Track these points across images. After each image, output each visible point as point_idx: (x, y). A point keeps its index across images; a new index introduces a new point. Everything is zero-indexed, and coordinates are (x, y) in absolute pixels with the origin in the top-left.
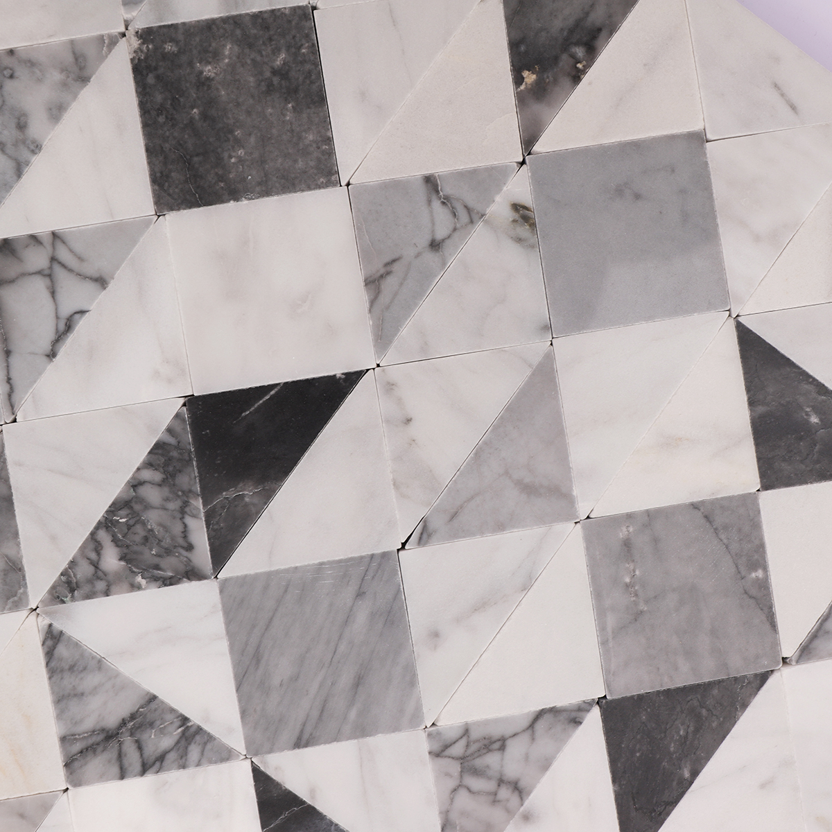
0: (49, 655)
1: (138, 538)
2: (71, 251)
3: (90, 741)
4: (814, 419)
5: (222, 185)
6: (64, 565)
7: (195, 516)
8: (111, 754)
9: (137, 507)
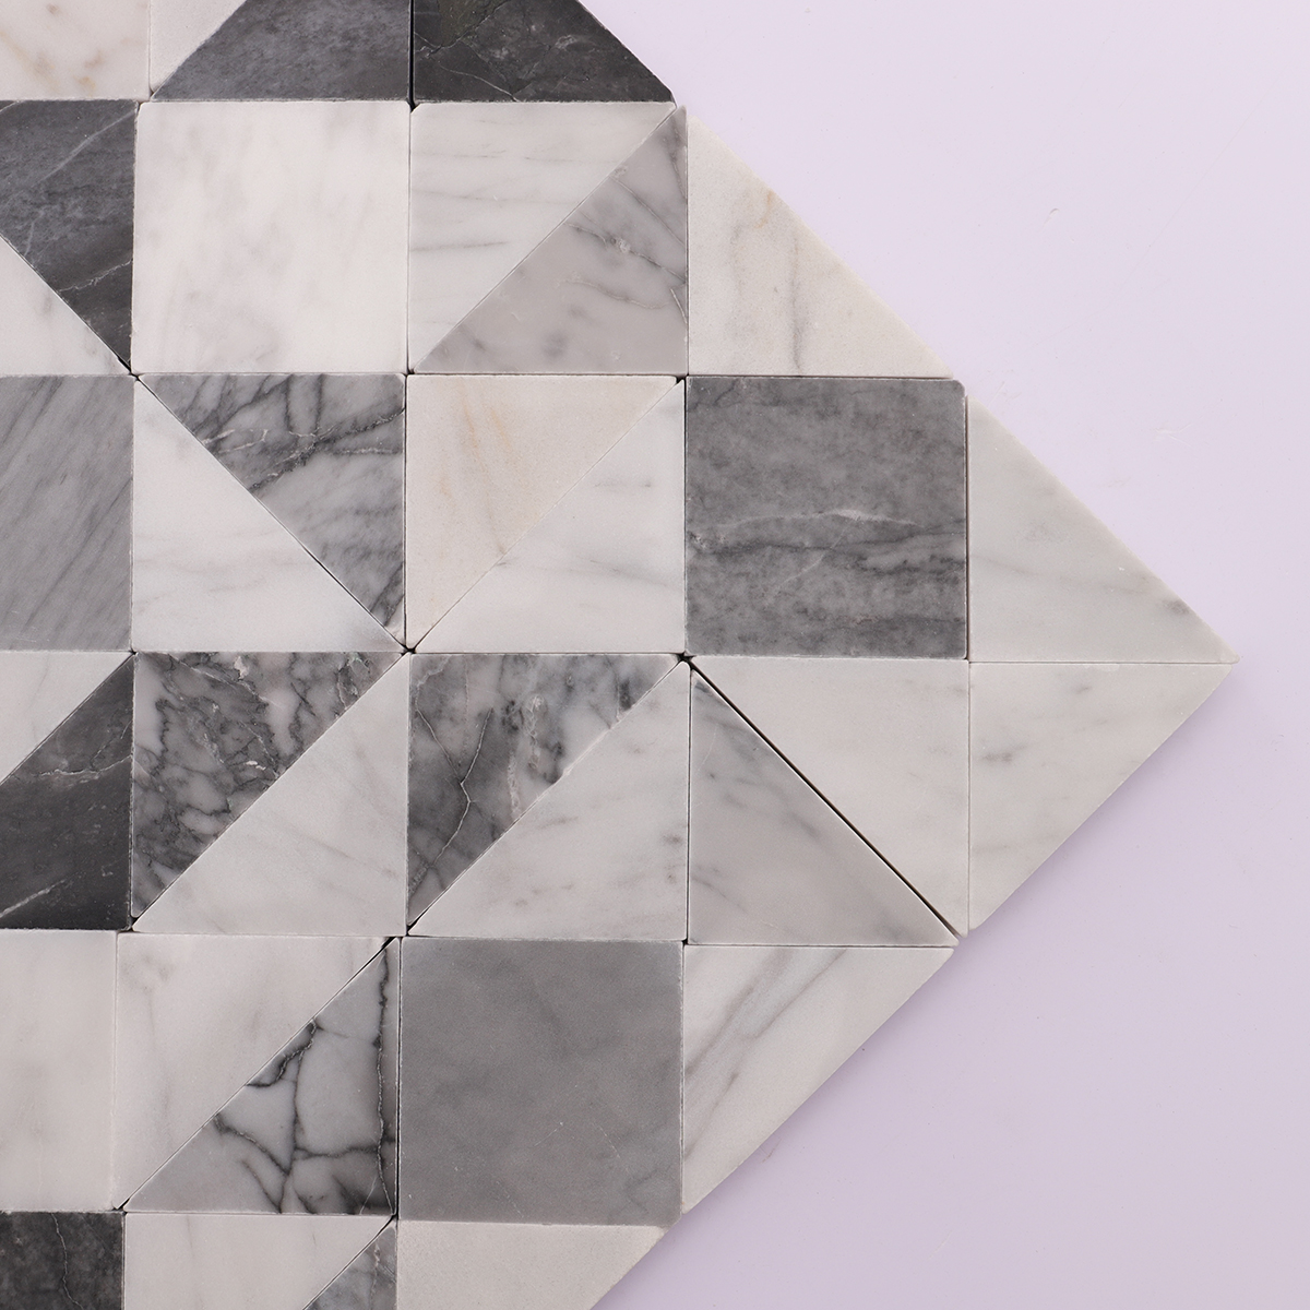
0: (395, 580)
1: (235, 732)
2: (258, 1180)
3: (359, 440)
5: (18, 1241)
6: (351, 711)
7: (147, 751)
8: (332, 417)
9: (228, 779)
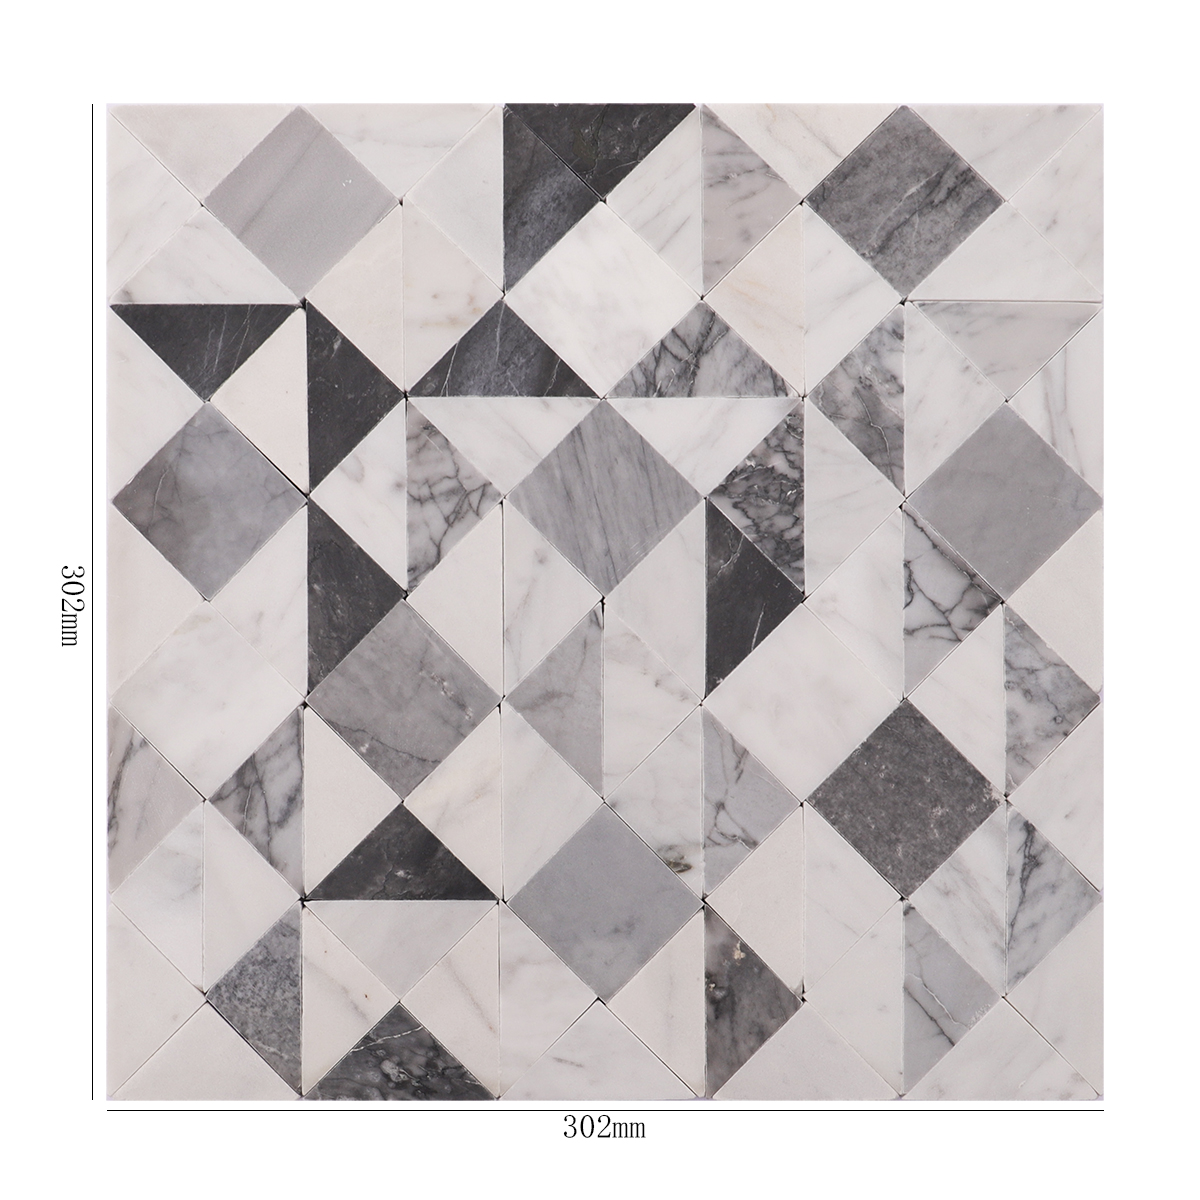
0: (774, 376)
1: (772, 488)
2: (942, 638)
3: (709, 339)
4: (401, 873)
5: (879, 747)
6: (805, 439)
7: (747, 527)
8: (691, 341)
9: (786, 507)
